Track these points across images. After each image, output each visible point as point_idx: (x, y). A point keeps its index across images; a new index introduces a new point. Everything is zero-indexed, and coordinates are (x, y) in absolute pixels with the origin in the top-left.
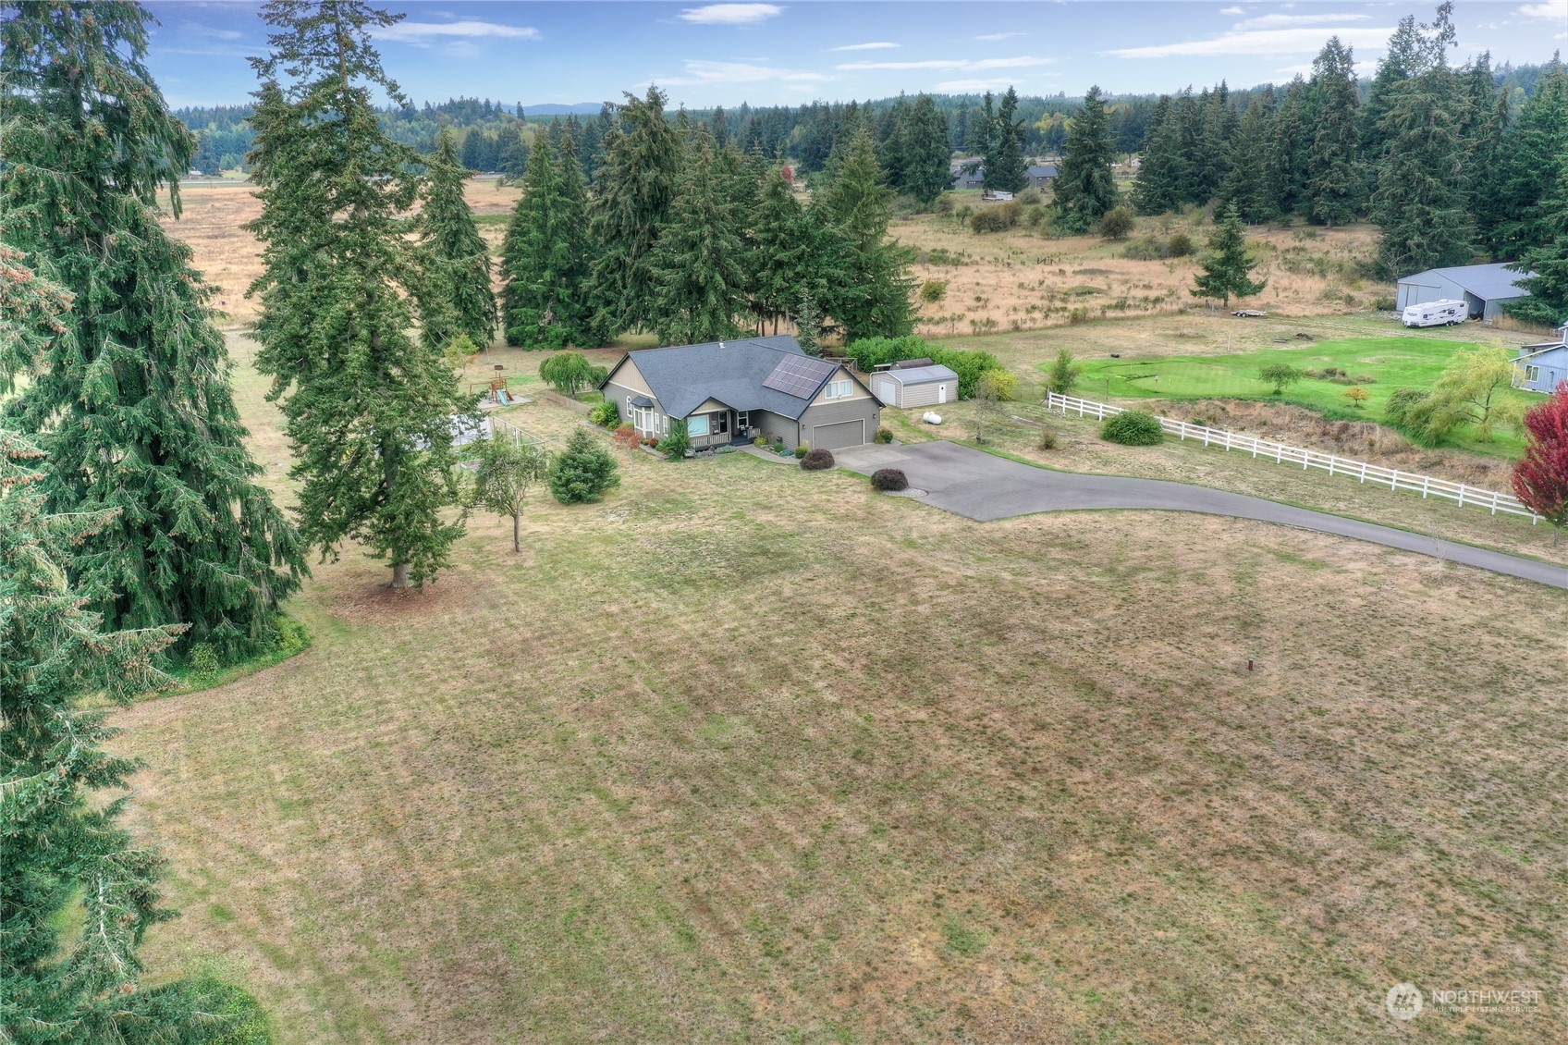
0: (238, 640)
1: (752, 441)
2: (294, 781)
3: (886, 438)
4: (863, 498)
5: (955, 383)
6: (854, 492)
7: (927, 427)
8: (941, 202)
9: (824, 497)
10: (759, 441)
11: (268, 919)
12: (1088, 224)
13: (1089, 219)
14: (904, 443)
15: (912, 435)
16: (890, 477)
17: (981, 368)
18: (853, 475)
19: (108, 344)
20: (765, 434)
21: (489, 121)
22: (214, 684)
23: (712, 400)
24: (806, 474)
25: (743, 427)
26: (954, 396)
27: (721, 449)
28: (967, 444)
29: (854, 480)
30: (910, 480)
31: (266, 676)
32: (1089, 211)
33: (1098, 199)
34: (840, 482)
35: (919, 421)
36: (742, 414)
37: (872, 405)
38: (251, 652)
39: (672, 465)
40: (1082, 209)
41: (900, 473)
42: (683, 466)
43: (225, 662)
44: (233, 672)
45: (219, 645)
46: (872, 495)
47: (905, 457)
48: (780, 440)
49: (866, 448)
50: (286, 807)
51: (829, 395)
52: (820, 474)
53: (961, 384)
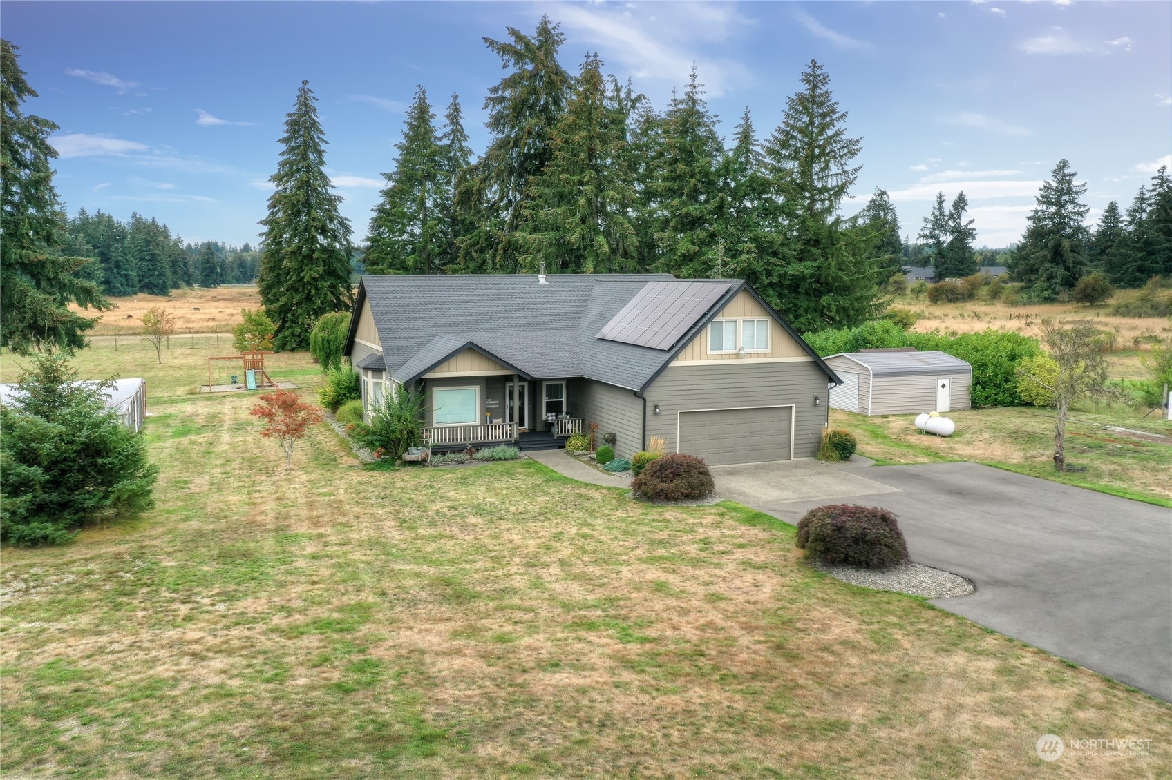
1: (561, 444)
3: (842, 448)
4: (769, 586)
5: (967, 379)
6: (747, 564)
7: (926, 440)
8: (895, 282)
9: (653, 574)
10: (575, 442)
12: (1057, 293)
13: (1058, 288)
14: (879, 463)
15: (896, 450)
16: (853, 527)
17: (1013, 358)
18: (754, 519)
20: (587, 427)
23: (471, 349)
24: (636, 511)
25: (551, 417)
26: (964, 399)
27: (487, 452)
28: (1030, 469)
29: (757, 533)
30: (914, 544)
32: (1058, 280)
33: (1068, 269)
34: (714, 534)
35: (905, 431)
36: (554, 390)
37: (812, 379)
39: (381, 478)
40: (1049, 278)
41: (886, 520)
42: (403, 479)
46: (797, 578)
47: (889, 488)
48: (612, 440)
49: (797, 466)
51: (718, 345)
52: (671, 513)
53: (976, 382)
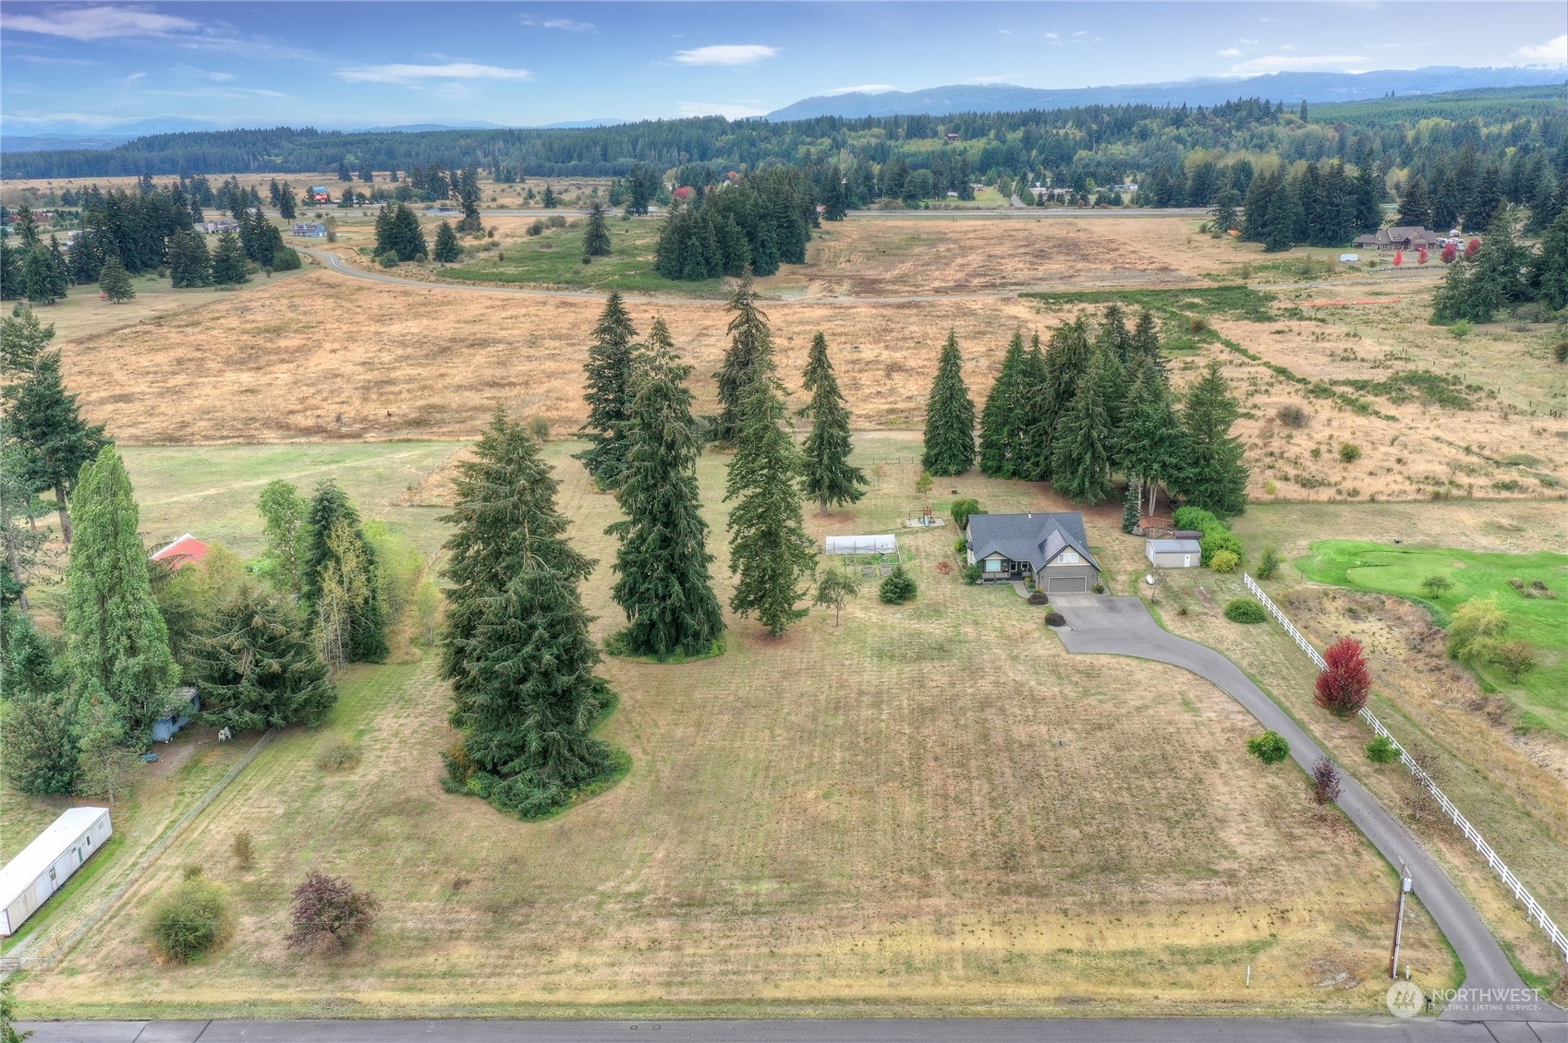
0: (693, 647)
1: (1023, 579)
2: (682, 704)
5: (1198, 556)
6: (1034, 623)
7: (1143, 585)
10: (1027, 579)
11: (648, 741)
14: (1112, 595)
15: (1127, 589)
19: (659, 525)
21: (1265, 124)
22: (680, 662)
24: (1027, 606)
26: (1197, 563)
27: (1000, 582)
28: (1147, 602)
31: (700, 663)
34: (1037, 615)
35: (1144, 580)
37: (1094, 572)
38: (698, 652)
39: (963, 588)
42: (968, 590)
43: (687, 654)
44: (688, 659)
45: (686, 647)
47: (1097, 605)
48: (1034, 582)
49: (1083, 594)
50: (675, 711)
52: (1033, 608)
53: (1203, 556)
